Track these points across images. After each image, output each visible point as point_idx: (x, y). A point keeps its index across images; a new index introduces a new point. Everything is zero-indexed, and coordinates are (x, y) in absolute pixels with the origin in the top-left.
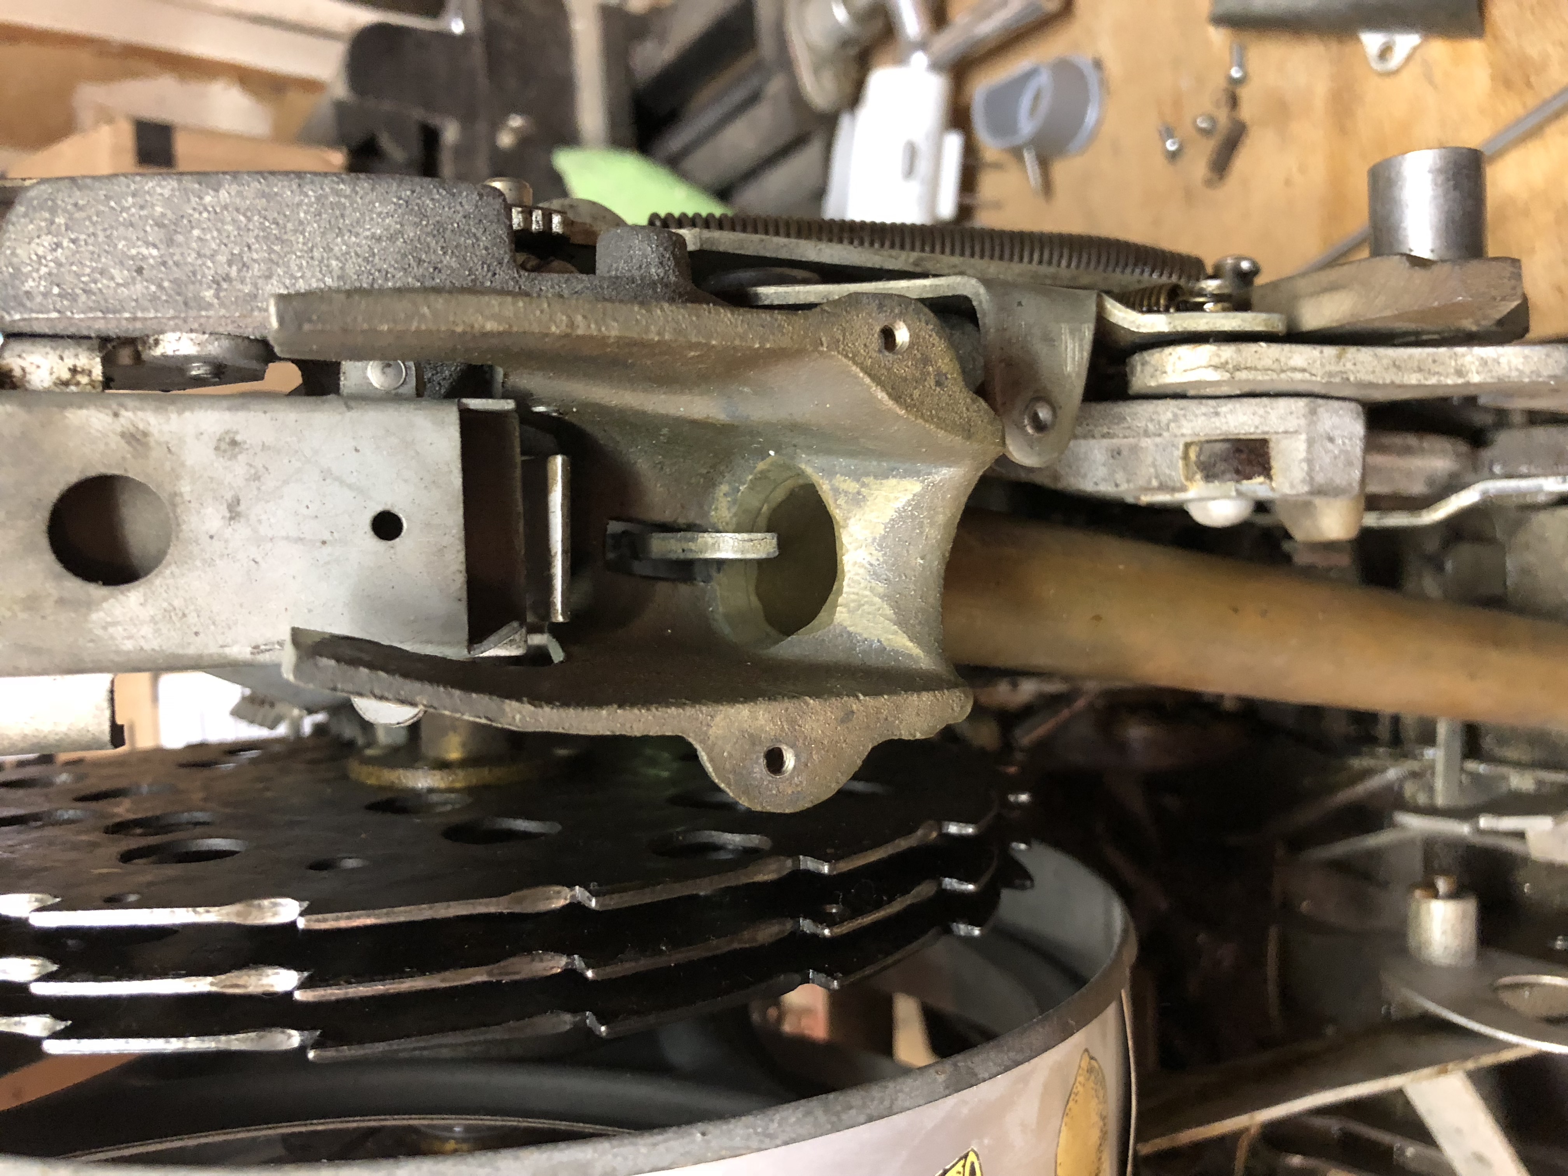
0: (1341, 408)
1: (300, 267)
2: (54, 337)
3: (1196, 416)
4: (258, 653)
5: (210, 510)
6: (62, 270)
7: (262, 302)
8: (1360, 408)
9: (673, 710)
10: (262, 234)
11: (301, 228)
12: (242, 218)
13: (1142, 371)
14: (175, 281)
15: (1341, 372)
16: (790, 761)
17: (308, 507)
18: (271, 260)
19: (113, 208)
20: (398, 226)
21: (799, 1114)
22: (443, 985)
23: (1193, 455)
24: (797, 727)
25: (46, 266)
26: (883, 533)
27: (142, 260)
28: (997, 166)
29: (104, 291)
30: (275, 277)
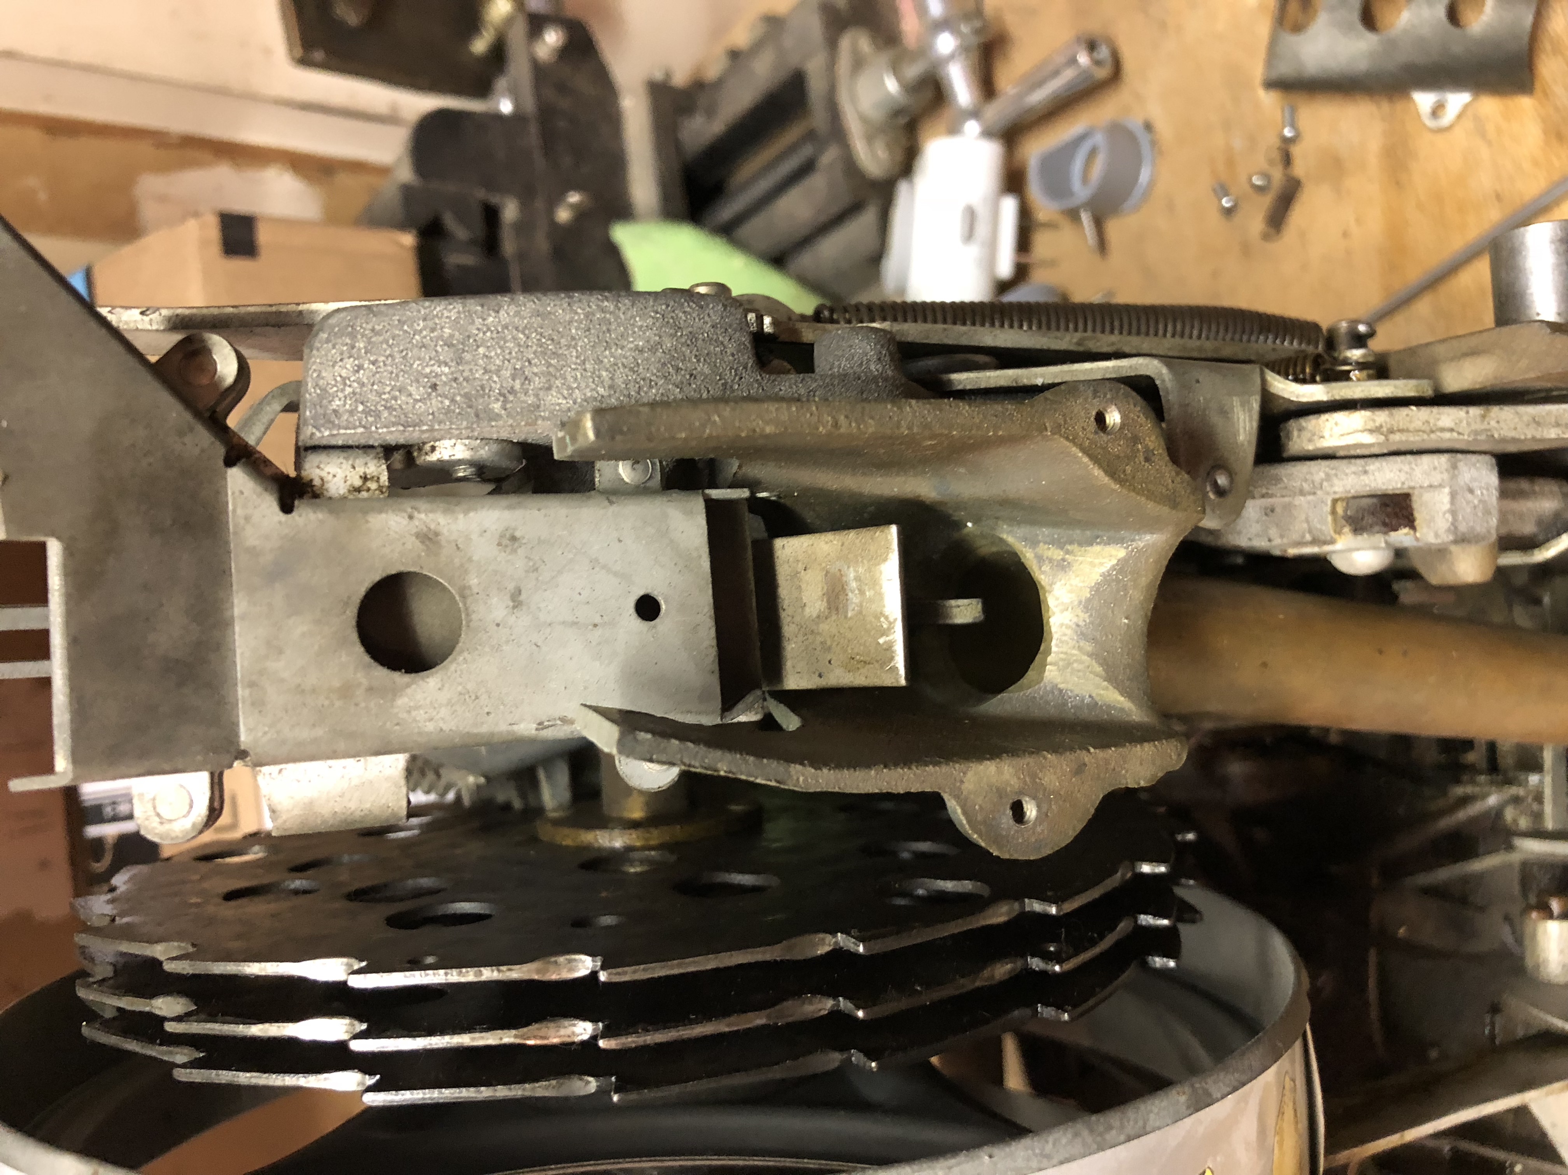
0: (1478, 461)
1: (576, 379)
2: (345, 448)
3: (1347, 475)
4: (543, 729)
5: (495, 600)
6: (365, 389)
7: (544, 411)
8: (1494, 461)
9: (930, 768)
10: (539, 349)
11: (573, 343)
12: (521, 336)
13: (1299, 436)
14: (466, 396)
15: (1486, 430)
16: (1031, 811)
17: (580, 594)
18: (549, 373)
19: (406, 332)
20: (657, 338)
21: (1069, 1135)
22: (727, 1029)
23: (1340, 510)
24: (1037, 780)
25: (350, 386)
26: (1089, 595)
27: (434, 377)
28: (1051, 226)
29: (404, 407)
30: (554, 389)
